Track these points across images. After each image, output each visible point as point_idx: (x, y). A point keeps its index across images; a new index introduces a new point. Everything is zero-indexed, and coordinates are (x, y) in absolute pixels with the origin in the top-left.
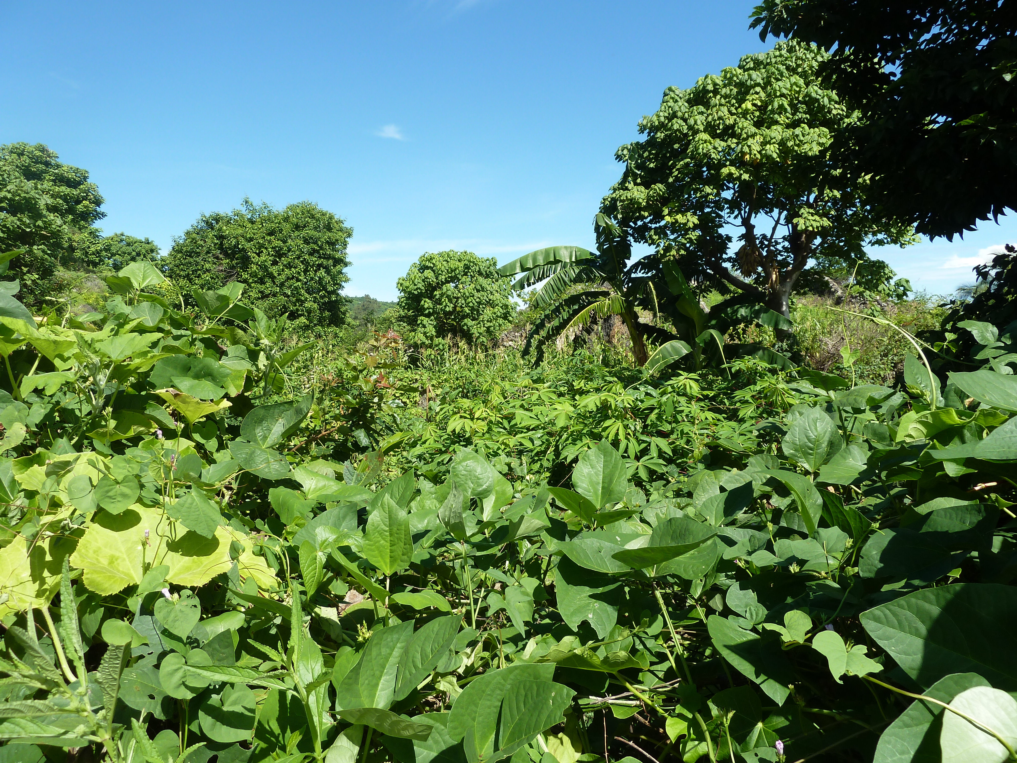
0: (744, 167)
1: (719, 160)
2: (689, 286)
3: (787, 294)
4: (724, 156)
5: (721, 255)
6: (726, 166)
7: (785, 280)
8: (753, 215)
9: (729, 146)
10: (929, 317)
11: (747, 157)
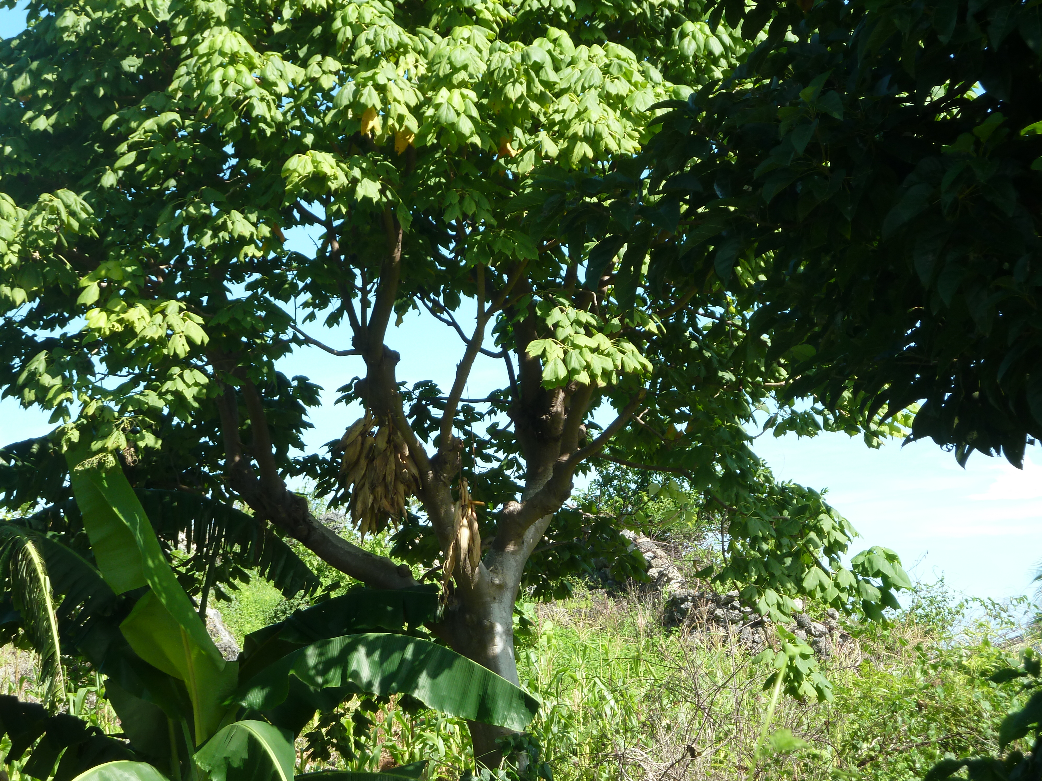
0: (363, 154)
1: (280, 127)
2: (169, 558)
3: (508, 596)
4: (298, 114)
5: (283, 451)
6: (303, 149)
7: (500, 547)
8: (393, 316)
9: (314, 81)
10: (960, 679)
11: (376, 123)
